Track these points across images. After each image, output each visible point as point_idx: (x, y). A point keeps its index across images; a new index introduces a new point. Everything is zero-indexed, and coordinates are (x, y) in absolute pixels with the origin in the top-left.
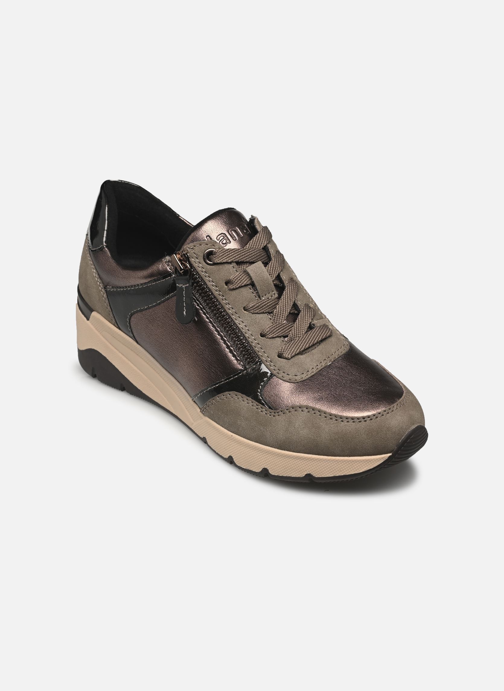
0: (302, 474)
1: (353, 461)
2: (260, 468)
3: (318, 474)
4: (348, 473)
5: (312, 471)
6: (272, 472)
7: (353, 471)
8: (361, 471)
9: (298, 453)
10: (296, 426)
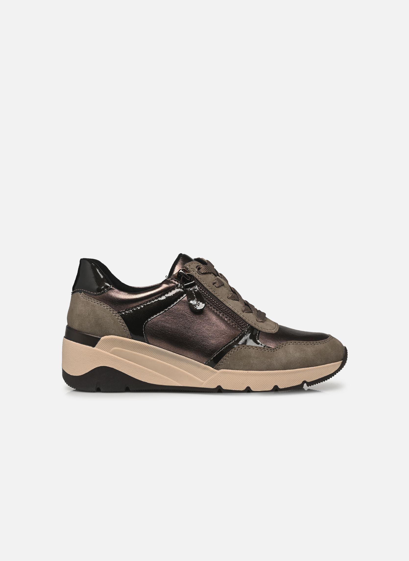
0: (300, 382)
1: (328, 367)
2: (272, 387)
3: (310, 380)
4: (326, 375)
5: (306, 378)
6: (280, 387)
7: (328, 373)
8: (333, 372)
9: (296, 369)
10: (291, 353)
